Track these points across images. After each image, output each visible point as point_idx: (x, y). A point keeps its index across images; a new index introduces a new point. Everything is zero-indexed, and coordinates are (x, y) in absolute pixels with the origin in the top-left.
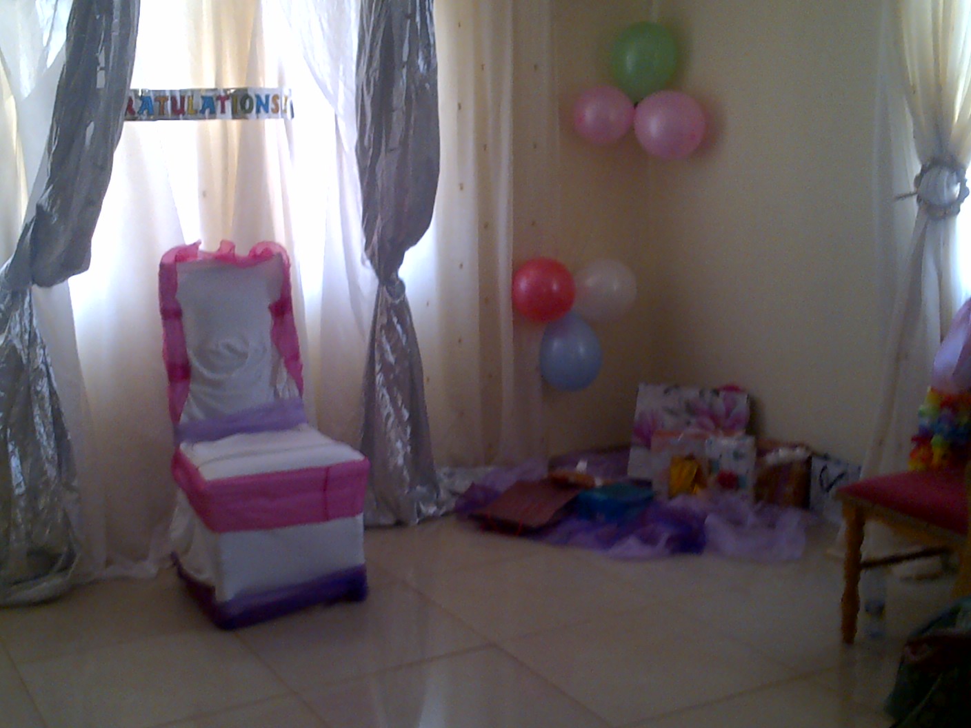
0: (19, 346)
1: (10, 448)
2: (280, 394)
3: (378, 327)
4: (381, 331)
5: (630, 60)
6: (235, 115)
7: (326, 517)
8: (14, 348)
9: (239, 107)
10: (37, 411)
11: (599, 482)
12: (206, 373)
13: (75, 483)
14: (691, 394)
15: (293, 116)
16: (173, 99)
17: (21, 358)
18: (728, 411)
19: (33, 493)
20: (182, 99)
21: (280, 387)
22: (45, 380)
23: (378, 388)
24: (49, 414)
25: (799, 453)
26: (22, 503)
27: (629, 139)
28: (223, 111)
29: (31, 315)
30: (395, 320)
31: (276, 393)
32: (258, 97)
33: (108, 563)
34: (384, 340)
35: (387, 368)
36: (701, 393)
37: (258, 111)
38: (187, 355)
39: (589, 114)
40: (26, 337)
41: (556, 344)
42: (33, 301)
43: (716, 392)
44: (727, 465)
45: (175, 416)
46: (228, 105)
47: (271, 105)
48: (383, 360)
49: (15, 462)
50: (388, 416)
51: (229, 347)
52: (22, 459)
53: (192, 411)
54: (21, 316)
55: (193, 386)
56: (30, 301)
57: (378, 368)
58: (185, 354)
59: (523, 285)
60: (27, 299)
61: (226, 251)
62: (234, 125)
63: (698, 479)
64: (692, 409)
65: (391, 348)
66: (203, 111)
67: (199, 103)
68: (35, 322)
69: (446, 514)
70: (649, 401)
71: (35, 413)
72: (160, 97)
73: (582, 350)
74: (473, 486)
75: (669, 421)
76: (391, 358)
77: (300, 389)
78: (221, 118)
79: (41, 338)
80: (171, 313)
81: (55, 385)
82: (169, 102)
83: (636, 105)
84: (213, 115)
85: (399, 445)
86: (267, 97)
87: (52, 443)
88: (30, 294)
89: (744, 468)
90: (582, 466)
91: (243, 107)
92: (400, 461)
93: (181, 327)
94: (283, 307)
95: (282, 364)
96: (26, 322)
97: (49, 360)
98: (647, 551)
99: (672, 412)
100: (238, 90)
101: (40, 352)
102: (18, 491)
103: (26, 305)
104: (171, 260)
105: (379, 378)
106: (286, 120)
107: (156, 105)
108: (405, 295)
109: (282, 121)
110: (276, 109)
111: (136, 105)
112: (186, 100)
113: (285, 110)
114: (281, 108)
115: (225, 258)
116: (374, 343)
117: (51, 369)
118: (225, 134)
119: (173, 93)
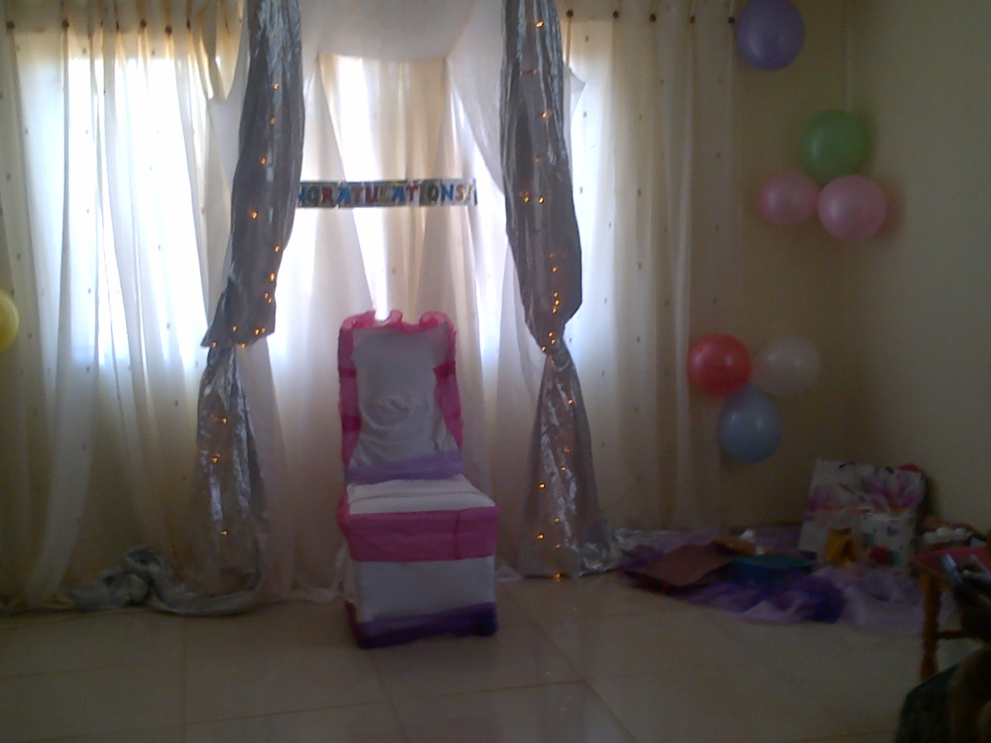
0: (223, 396)
1: (212, 480)
2: (441, 448)
3: (545, 391)
4: (547, 396)
5: (815, 145)
6: (422, 203)
7: (458, 556)
8: (218, 397)
9: (426, 196)
10: (236, 452)
11: (760, 551)
12: (374, 425)
13: (265, 515)
14: (866, 471)
15: (476, 202)
16: (368, 190)
17: (224, 406)
18: (902, 489)
19: (228, 520)
20: (376, 189)
21: (440, 441)
22: (244, 425)
23: (543, 448)
24: (246, 454)
25: (959, 532)
26: (218, 527)
27: (813, 222)
28: (412, 199)
29: (234, 370)
30: (559, 386)
31: (436, 446)
32: (444, 188)
33: (295, 586)
34: (550, 404)
35: (552, 430)
36: (877, 470)
37: (443, 199)
40: (229, 388)
41: (734, 418)
42: (237, 359)
43: (891, 470)
44: (882, 540)
46: (417, 195)
47: (455, 193)
48: (548, 423)
49: (215, 493)
50: (552, 474)
51: (393, 403)
52: (223, 492)
53: (361, 457)
54: (226, 371)
55: (363, 436)
56: (235, 358)
57: (544, 429)
58: (357, 408)
59: (698, 358)
60: (232, 357)
61: (395, 319)
62: (423, 211)
63: (847, 552)
64: (866, 486)
65: (556, 411)
66: (394, 199)
67: (390, 193)
68: (237, 375)
69: (609, 571)
70: (825, 476)
71: (234, 452)
72: (356, 187)
73: (759, 424)
74: (640, 546)
75: (843, 496)
76: (556, 421)
78: (410, 205)
79: (242, 390)
80: (347, 371)
81: (252, 428)
82: (364, 193)
83: (821, 189)
84: (402, 202)
85: (562, 502)
86: (452, 187)
87: (247, 479)
88: (235, 351)
89: (898, 544)
90: (748, 535)
91: (429, 195)
92: (562, 516)
93: (355, 385)
94: (446, 371)
95: (443, 420)
96: (230, 375)
97: (248, 408)
98: (778, 615)
99: (845, 487)
100: (425, 181)
101: (240, 401)
102: (215, 517)
103: (231, 362)
104: (349, 326)
105: (545, 439)
106: (469, 208)
107: (353, 196)
108: (571, 364)
109: (466, 208)
110: (461, 197)
111: (335, 195)
112: (379, 190)
113: (468, 198)
114: (465, 196)
115: (396, 326)
116: (541, 407)
117: (249, 416)
118: (413, 220)
119: (368, 184)
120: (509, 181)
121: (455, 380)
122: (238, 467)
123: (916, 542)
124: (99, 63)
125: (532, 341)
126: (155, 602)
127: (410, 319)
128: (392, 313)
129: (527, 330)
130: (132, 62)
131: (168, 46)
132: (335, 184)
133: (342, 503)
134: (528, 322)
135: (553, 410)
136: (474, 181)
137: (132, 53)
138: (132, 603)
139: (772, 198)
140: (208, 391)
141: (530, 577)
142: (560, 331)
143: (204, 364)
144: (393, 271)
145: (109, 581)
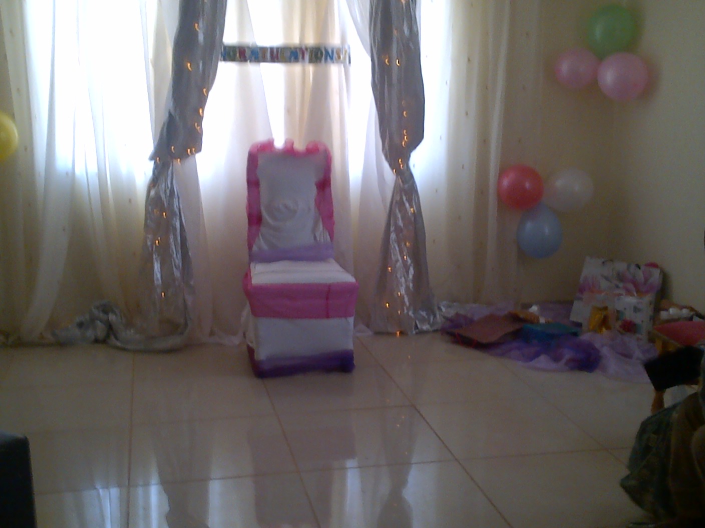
0: (163, 196)
1: (155, 257)
2: (318, 239)
3: (394, 202)
4: (395, 205)
5: (598, 31)
6: (311, 61)
7: (328, 316)
8: (160, 198)
9: (313, 57)
10: (172, 237)
11: (542, 320)
12: (271, 222)
13: (192, 283)
14: (621, 266)
15: (350, 62)
16: (272, 52)
17: (164, 204)
18: (646, 280)
19: (166, 285)
20: (277, 52)
21: (317, 235)
22: (178, 217)
23: (391, 242)
24: (179, 238)
25: (685, 312)
26: (159, 291)
27: (593, 86)
28: (303, 58)
29: (172, 180)
30: (404, 198)
31: (315, 237)
32: (326, 51)
33: (212, 333)
34: (397, 211)
35: (398, 230)
36: (629, 266)
37: (326, 59)
38: (260, 210)
39: (565, 67)
40: (168, 191)
41: (529, 226)
42: (174, 170)
43: (639, 267)
44: (629, 315)
46: (307, 57)
47: (335, 55)
48: (396, 225)
49: (157, 266)
50: (397, 261)
51: (286, 207)
52: (162, 266)
53: (261, 244)
54: (166, 179)
55: (263, 229)
57: (392, 229)
59: (506, 182)
60: (171, 168)
61: (289, 147)
62: (311, 68)
63: (604, 323)
64: (621, 277)
65: (402, 216)
66: (290, 58)
67: (288, 54)
68: (174, 182)
69: (436, 331)
70: (592, 269)
71: (170, 237)
72: (263, 49)
73: (547, 231)
74: (457, 315)
75: (604, 284)
76: (400, 223)
77: (332, 237)
78: (302, 63)
79: (177, 193)
80: (253, 182)
81: (184, 221)
82: (269, 54)
83: (601, 62)
84: (296, 60)
85: (403, 282)
86: (333, 51)
87: (179, 256)
88: (172, 165)
89: (641, 319)
90: (534, 309)
91: (316, 56)
92: (403, 291)
93: (259, 193)
94: (324, 184)
95: (321, 220)
96: (169, 182)
97: (181, 207)
98: (554, 365)
99: (607, 278)
100: (313, 46)
101: (176, 201)
102: (157, 283)
103: (170, 172)
104: (255, 150)
105: (393, 236)
106: (345, 66)
107: (260, 55)
108: (414, 182)
110: (339, 57)
111: (248, 54)
112: (280, 52)
113: (345, 58)
114: (342, 58)
115: (289, 152)
116: (391, 213)
117: (182, 212)
118: (304, 74)
119: (272, 49)
120: (375, 47)
121: (331, 191)
122: (173, 248)
123: (654, 318)
125: (386, 165)
126: (113, 341)
127: (300, 146)
128: (287, 142)
129: (383, 157)
132: (248, 46)
133: (247, 276)
134: (385, 150)
135: (399, 216)
136: (349, 48)
138: (97, 341)
140: (153, 193)
141: (378, 333)
142: (406, 159)
143: (150, 173)
144: (289, 111)
145: (81, 325)
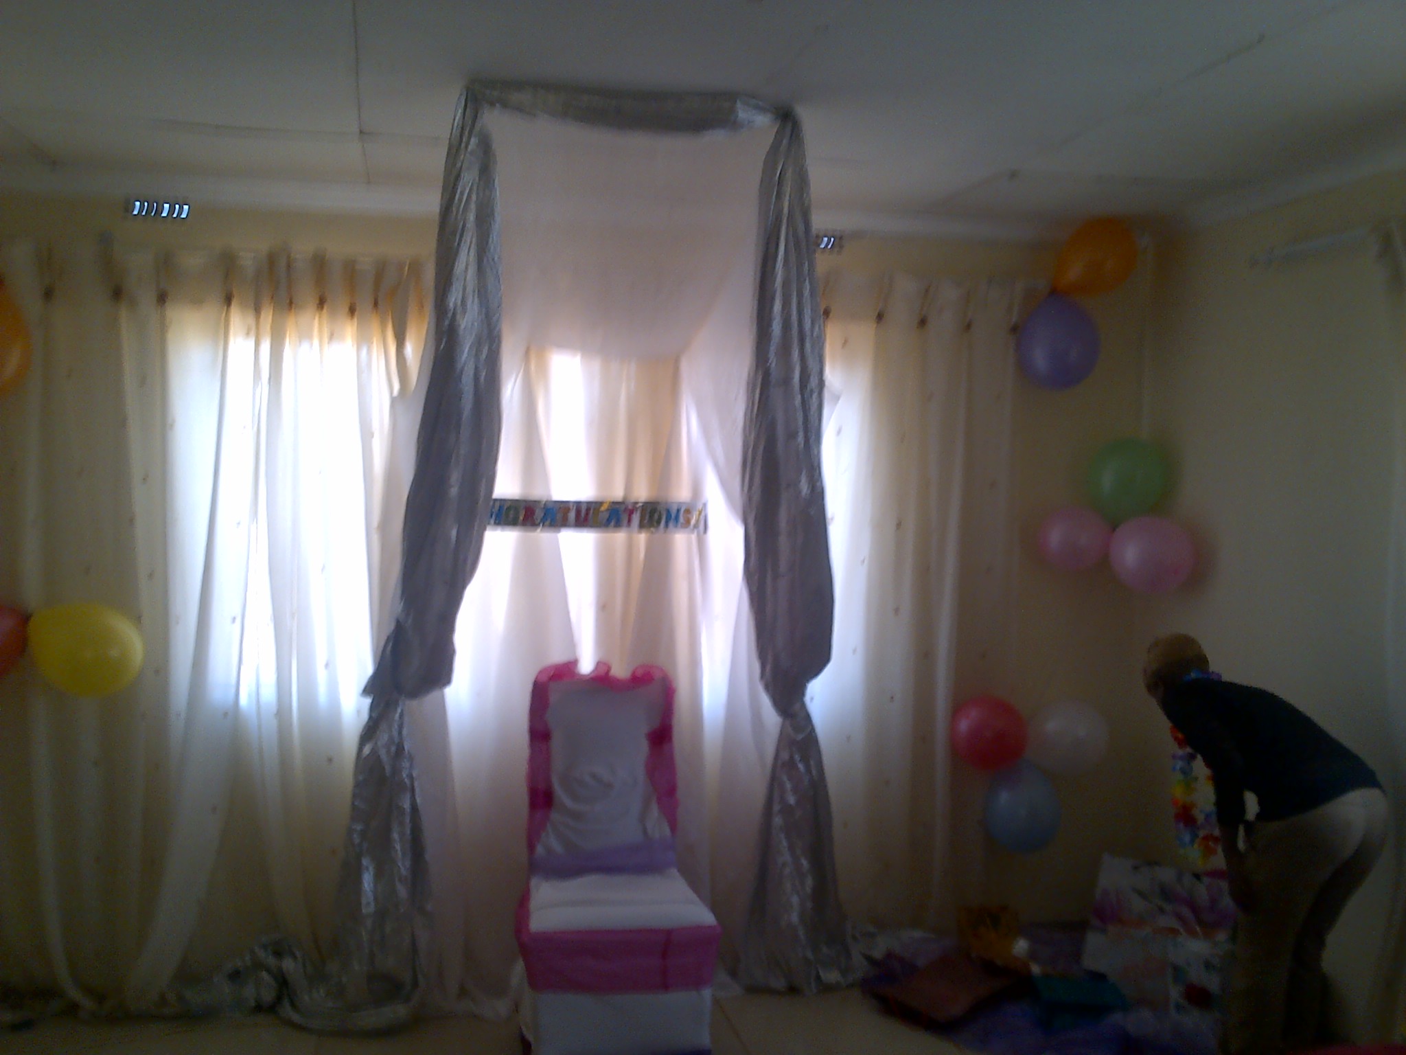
0: (384, 758)
1: (365, 862)
2: (650, 832)
3: (780, 762)
4: (782, 768)
5: (1107, 479)
6: (642, 526)
7: (666, 987)
8: (379, 759)
9: (646, 520)
10: (396, 827)
11: (1036, 970)
12: (570, 803)
13: (429, 907)
14: (1166, 875)
15: (706, 530)
16: (578, 512)
17: (385, 770)
18: (1213, 903)
19: (381, 914)
20: (588, 510)
21: (649, 825)
22: (408, 796)
23: (775, 831)
24: (408, 832)
26: (369, 922)
27: (1103, 563)
28: (629, 521)
29: (401, 727)
30: (797, 757)
31: (645, 832)
32: (668, 512)
34: (785, 778)
35: (787, 810)
36: (1180, 875)
37: (667, 524)
38: (550, 781)
40: (393, 749)
41: (1004, 797)
43: (1197, 876)
44: (1198, 976)
45: (531, 847)
46: (636, 518)
47: (681, 519)
48: (783, 800)
49: (367, 880)
51: (594, 776)
52: (378, 875)
53: (551, 842)
54: (390, 727)
55: (555, 816)
56: (402, 710)
57: (777, 808)
58: (548, 781)
59: (964, 725)
60: (399, 710)
61: (602, 671)
62: (642, 538)
64: (1166, 893)
65: (792, 788)
66: (608, 521)
67: (605, 516)
68: (405, 732)
70: (1115, 877)
72: (564, 506)
74: (890, 955)
75: (1138, 905)
76: (792, 800)
77: (673, 827)
78: (627, 529)
79: (409, 751)
80: (539, 734)
81: (418, 800)
82: (572, 515)
83: (1114, 530)
84: (618, 525)
85: (795, 900)
86: (678, 511)
87: (408, 864)
88: (402, 706)
90: (1021, 946)
91: (651, 517)
92: (795, 918)
93: (548, 750)
94: (661, 736)
95: (654, 799)
96: (395, 733)
97: (415, 774)
99: (1141, 894)
100: (646, 504)
101: (406, 764)
102: (366, 910)
103: (397, 716)
104: (544, 678)
105: (778, 821)
106: (698, 535)
107: (559, 516)
108: (813, 730)
109: (694, 537)
110: (688, 522)
111: (539, 514)
112: (591, 511)
113: (698, 521)
114: (693, 522)
115: (602, 680)
116: (774, 780)
117: (416, 784)
118: (630, 547)
119: (578, 503)
120: (751, 511)
121: (672, 749)
122: (398, 847)
124: (266, 346)
125: (766, 702)
126: (287, 1010)
127: (620, 671)
128: (598, 664)
129: (761, 688)
130: (305, 346)
131: (349, 331)
132: (536, 502)
133: (523, 902)
134: (765, 678)
135: (788, 786)
136: (705, 505)
137: (305, 335)
138: (259, 1008)
139: (1056, 537)
140: (367, 750)
141: (754, 990)
142: (801, 691)
143: (365, 716)
144: (604, 607)
145: (235, 976)
